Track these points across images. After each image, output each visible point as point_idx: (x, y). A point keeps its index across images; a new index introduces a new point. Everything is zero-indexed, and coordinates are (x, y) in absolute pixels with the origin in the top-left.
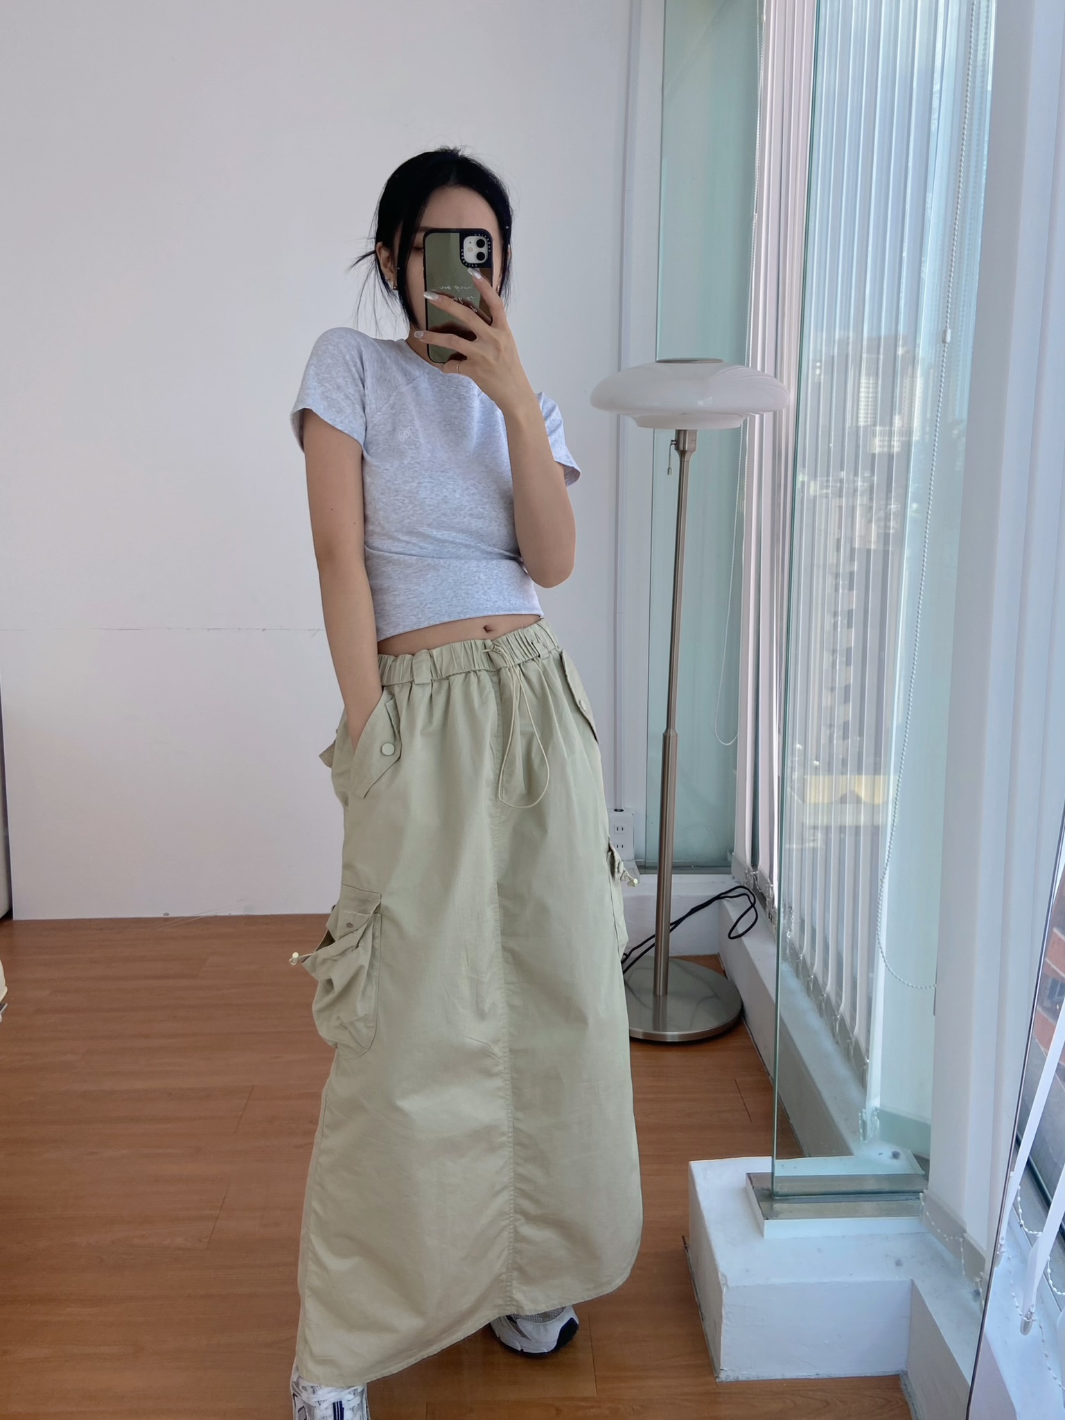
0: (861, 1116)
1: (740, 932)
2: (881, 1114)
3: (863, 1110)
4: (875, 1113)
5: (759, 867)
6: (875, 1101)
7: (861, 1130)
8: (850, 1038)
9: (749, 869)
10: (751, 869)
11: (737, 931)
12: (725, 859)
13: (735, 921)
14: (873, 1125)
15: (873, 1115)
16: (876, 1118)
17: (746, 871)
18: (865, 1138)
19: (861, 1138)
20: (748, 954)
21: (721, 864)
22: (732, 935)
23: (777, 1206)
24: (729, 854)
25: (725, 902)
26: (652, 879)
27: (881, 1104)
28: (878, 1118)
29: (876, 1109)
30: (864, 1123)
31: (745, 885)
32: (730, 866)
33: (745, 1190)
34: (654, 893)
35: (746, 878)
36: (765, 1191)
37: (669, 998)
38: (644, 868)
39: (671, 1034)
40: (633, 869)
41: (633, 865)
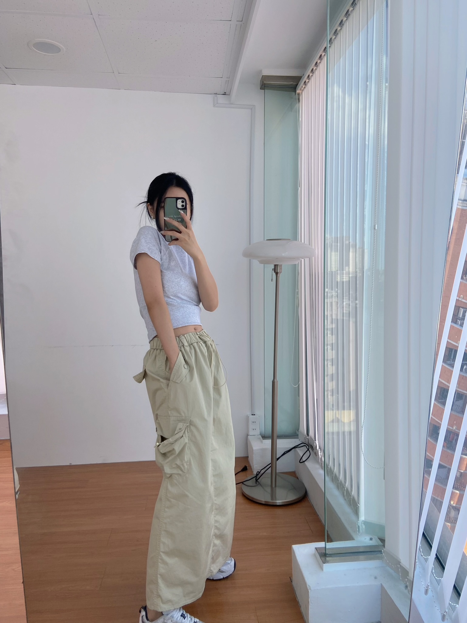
0: (358, 524)
1: (304, 460)
2: (365, 523)
3: (358, 521)
4: (363, 523)
5: (310, 435)
6: (362, 518)
7: (358, 530)
8: (351, 496)
9: (306, 436)
10: (307, 436)
11: (303, 460)
12: (296, 433)
13: (301, 456)
14: (363, 527)
15: (362, 523)
16: (363, 524)
17: (305, 437)
18: (359, 533)
19: (358, 533)
20: (308, 468)
21: (294, 435)
22: (301, 461)
23: (328, 559)
24: (297, 431)
25: (297, 449)
26: (268, 442)
27: (365, 519)
28: (364, 524)
29: (363, 521)
30: (359, 526)
31: (305, 442)
32: (298, 436)
33: (315, 555)
35: (305, 439)
36: (323, 554)
37: (277, 488)
38: (264, 437)
39: (279, 502)
40: (260, 438)
41: (260, 436)
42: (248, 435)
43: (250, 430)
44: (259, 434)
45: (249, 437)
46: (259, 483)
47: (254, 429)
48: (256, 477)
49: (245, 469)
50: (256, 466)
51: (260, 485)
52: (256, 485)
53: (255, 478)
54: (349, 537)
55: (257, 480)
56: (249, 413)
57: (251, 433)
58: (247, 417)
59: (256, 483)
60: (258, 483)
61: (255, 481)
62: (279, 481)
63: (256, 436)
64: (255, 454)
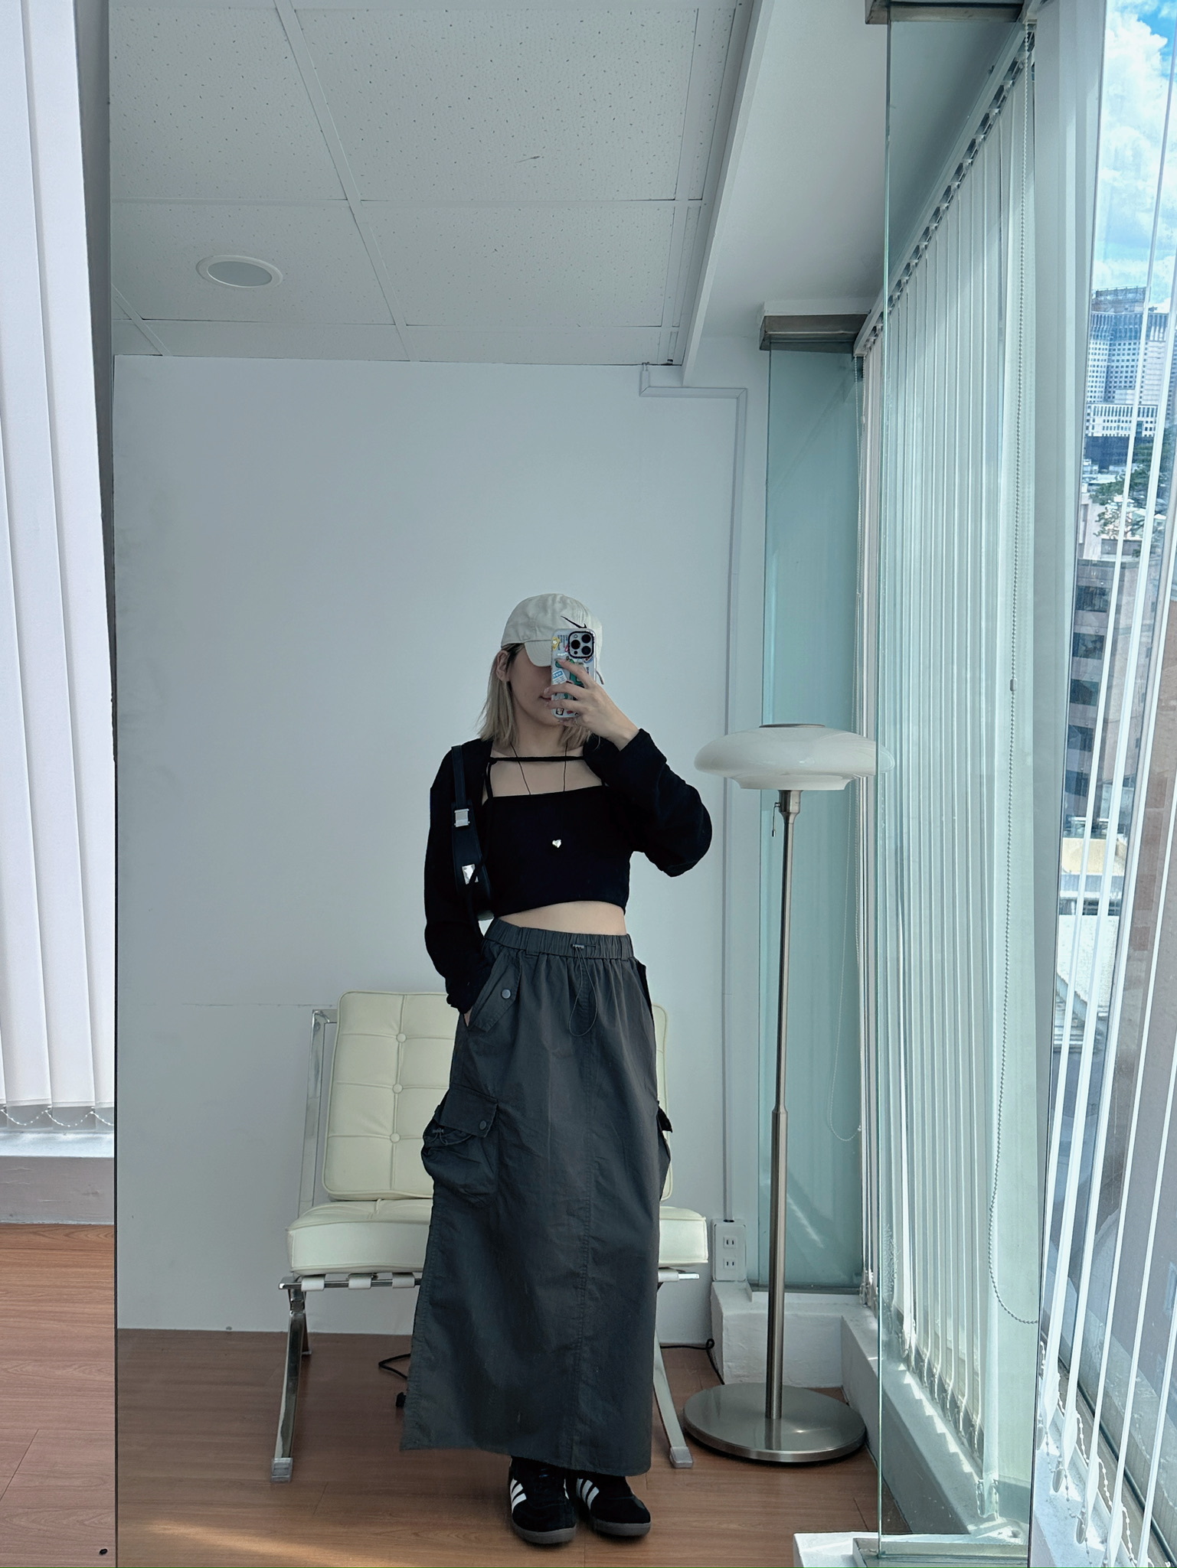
0: (979, 1489)
2: (1002, 1487)
3: (981, 1480)
4: (994, 1486)
6: (993, 1472)
7: (979, 1506)
14: (991, 1498)
15: (991, 1488)
18: (983, 1513)
19: (979, 1515)
21: (845, 1285)
26: (762, 1297)
27: (1000, 1475)
28: (997, 1490)
29: (995, 1481)
30: (981, 1495)
34: (766, 1312)
37: (783, 1421)
38: (755, 1286)
39: (786, 1455)
40: (745, 1289)
41: (746, 1285)
42: (713, 1281)
43: (719, 1264)
44: (745, 1277)
45: (713, 1283)
47: (730, 1263)
54: (955, 1528)
56: (717, 1217)
57: (719, 1275)
58: (712, 1228)
62: (791, 1405)
63: (736, 1283)
64: (728, 1330)
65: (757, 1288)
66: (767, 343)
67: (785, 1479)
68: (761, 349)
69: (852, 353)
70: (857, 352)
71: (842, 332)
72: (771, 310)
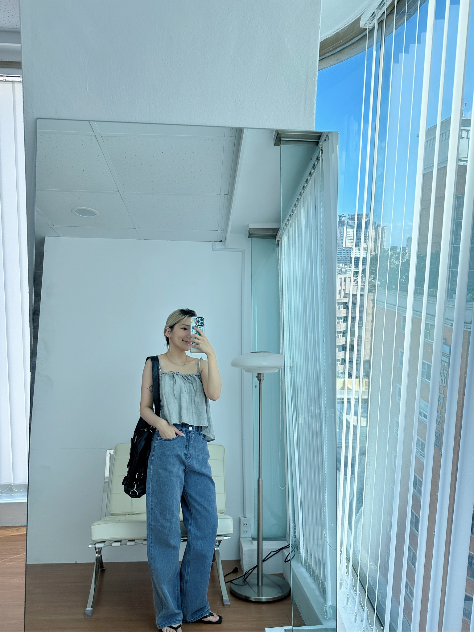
0: (325, 608)
2: (332, 607)
3: (326, 606)
6: (330, 602)
7: (325, 614)
11: (288, 559)
12: (284, 535)
13: (287, 556)
14: (330, 612)
15: (329, 608)
18: (327, 617)
21: (282, 537)
22: (286, 561)
25: (284, 550)
26: (256, 543)
27: (332, 604)
28: (331, 609)
29: (330, 605)
30: (326, 611)
32: (286, 538)
34: (257, 548)
37: (263, 587)
38: (254, 539)
39: (264, 599)
40: (251, 540)
41: (251, 539)
42: (240, 538)
43: (242, 532)
44: (251, 536)
45: (240, 539)
46: (248, 583)
47: (246, 532)
48: (244, 575)
49: (236, 571)
50: (246, 567)
51: (249, 584)
52: (244, 584)
53: (243, 577)
54: (319, 623)
55: (245, 580)
56: (241, 516)
57: (243, 536)
58: (240, 520)
59: (244, 583)
60: (246, 583)
61: (243, 580)
62: (265, 580)
63: (248, 538)
64: (245, 555)
65: (254, 540)
66: (250, 236)
67: (264, 607)
68: (248, 238)
69: (276, 239)
70: (277, 239)
71: (272, 233)
72: (252, 226)
